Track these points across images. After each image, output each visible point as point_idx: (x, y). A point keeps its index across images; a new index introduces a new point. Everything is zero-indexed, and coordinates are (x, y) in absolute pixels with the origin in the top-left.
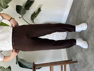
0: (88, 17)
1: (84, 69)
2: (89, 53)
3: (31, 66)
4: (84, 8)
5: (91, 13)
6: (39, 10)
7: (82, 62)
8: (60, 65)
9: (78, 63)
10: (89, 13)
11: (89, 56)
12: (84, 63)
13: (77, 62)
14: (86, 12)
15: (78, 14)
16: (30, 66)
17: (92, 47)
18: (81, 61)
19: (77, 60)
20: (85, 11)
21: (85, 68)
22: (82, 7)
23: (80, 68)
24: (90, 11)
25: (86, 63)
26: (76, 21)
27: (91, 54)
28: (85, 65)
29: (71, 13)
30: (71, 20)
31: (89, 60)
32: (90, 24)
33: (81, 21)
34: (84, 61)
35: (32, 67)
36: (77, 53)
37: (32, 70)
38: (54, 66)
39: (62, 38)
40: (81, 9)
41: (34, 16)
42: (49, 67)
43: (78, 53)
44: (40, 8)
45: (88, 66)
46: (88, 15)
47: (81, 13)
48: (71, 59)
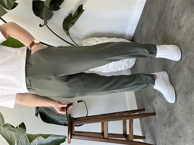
0: (180, 28)
1: (167, 129)
3: (65, 120)
4: (173, 9)
5: (186, 20)
6: (80, 10)
7: (165, 115)
8: (122, 121)
9: (157, 116)
10: (183, 20)
11: (179, 105)
12: (169, 117)
13: (154, 114)
14: (176, 18)
15: (160, 18)
16: (63, 120)
17: (185, 89)
18: (162, 114)
19: (154, 110)
20: (175, 14)
21: (169, 126)
22: (168, 5)
23: (161, 127)
24: (185, 17)
25: (172, 119)
26: (155, 34)
27: (183, 102)
28: (170, 122)
29: (146, 15)
30: (145, 30)
31: (178, 113)
32: (183, 43)
33: (165, 34)
34: (168, 114)
35: (67, 122)
36: (154, 96)
37: (67, 127)
38: (110, 123)
39: (127, 65)
40: (166, 9)
41: (69, 21)
42: (100, 124)
43: (158, 98)
44: (82, 5)
45: (176, 125)
46: (179, 23)
47: (165, 17)
48: (144, 107)
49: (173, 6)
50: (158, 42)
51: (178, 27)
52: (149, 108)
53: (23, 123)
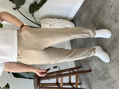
1: (102, 82)
2: (113, 65)
7: (100, 73)
9: (93, 72)
11: (113, 69)
12: (104, 74)
13: (90, 71)
14: (113, 14)
15: (99, 12)
16: (28, 75)
18: (97, 72)
19: (90, 68)
20: (112, 12)
21: (103, 80)
22: (106, 5)
23: (96, 79)
25: (106, 76)
26: (93, 20)
28: (105, 78)
29: (85, 7)
30: (84, 16)
31: (111, 73)
33: (103, 22)
34: (103, 73)
36: (91, 60)
40: (104, 6)
43: (94, 61)
45: (110, 80)
46: (116, 18)
47: (103, 12)
48: (81, 65)
49: (111, 6)
50: (96, 26)
51: (115, 20)
52: (86, 66)
53: (8, 84)
